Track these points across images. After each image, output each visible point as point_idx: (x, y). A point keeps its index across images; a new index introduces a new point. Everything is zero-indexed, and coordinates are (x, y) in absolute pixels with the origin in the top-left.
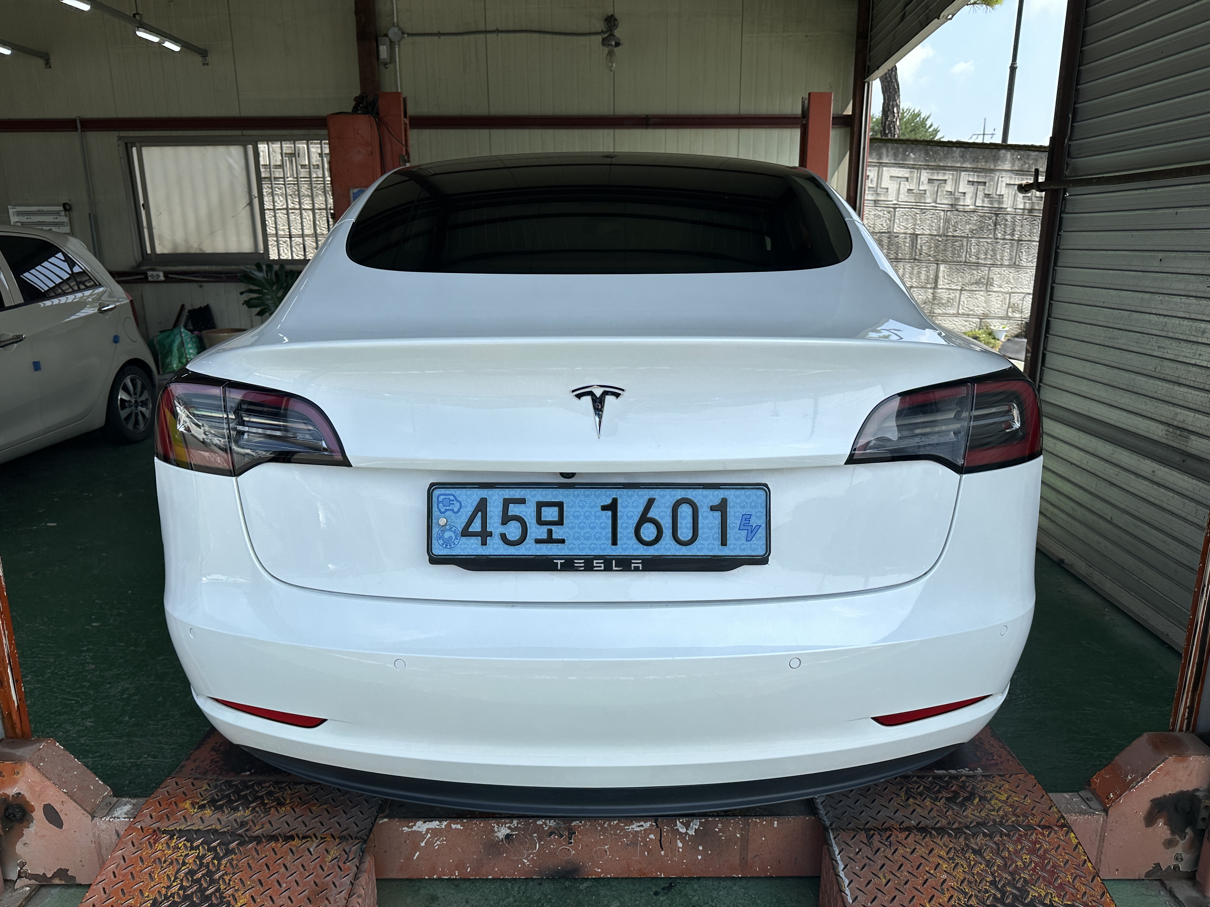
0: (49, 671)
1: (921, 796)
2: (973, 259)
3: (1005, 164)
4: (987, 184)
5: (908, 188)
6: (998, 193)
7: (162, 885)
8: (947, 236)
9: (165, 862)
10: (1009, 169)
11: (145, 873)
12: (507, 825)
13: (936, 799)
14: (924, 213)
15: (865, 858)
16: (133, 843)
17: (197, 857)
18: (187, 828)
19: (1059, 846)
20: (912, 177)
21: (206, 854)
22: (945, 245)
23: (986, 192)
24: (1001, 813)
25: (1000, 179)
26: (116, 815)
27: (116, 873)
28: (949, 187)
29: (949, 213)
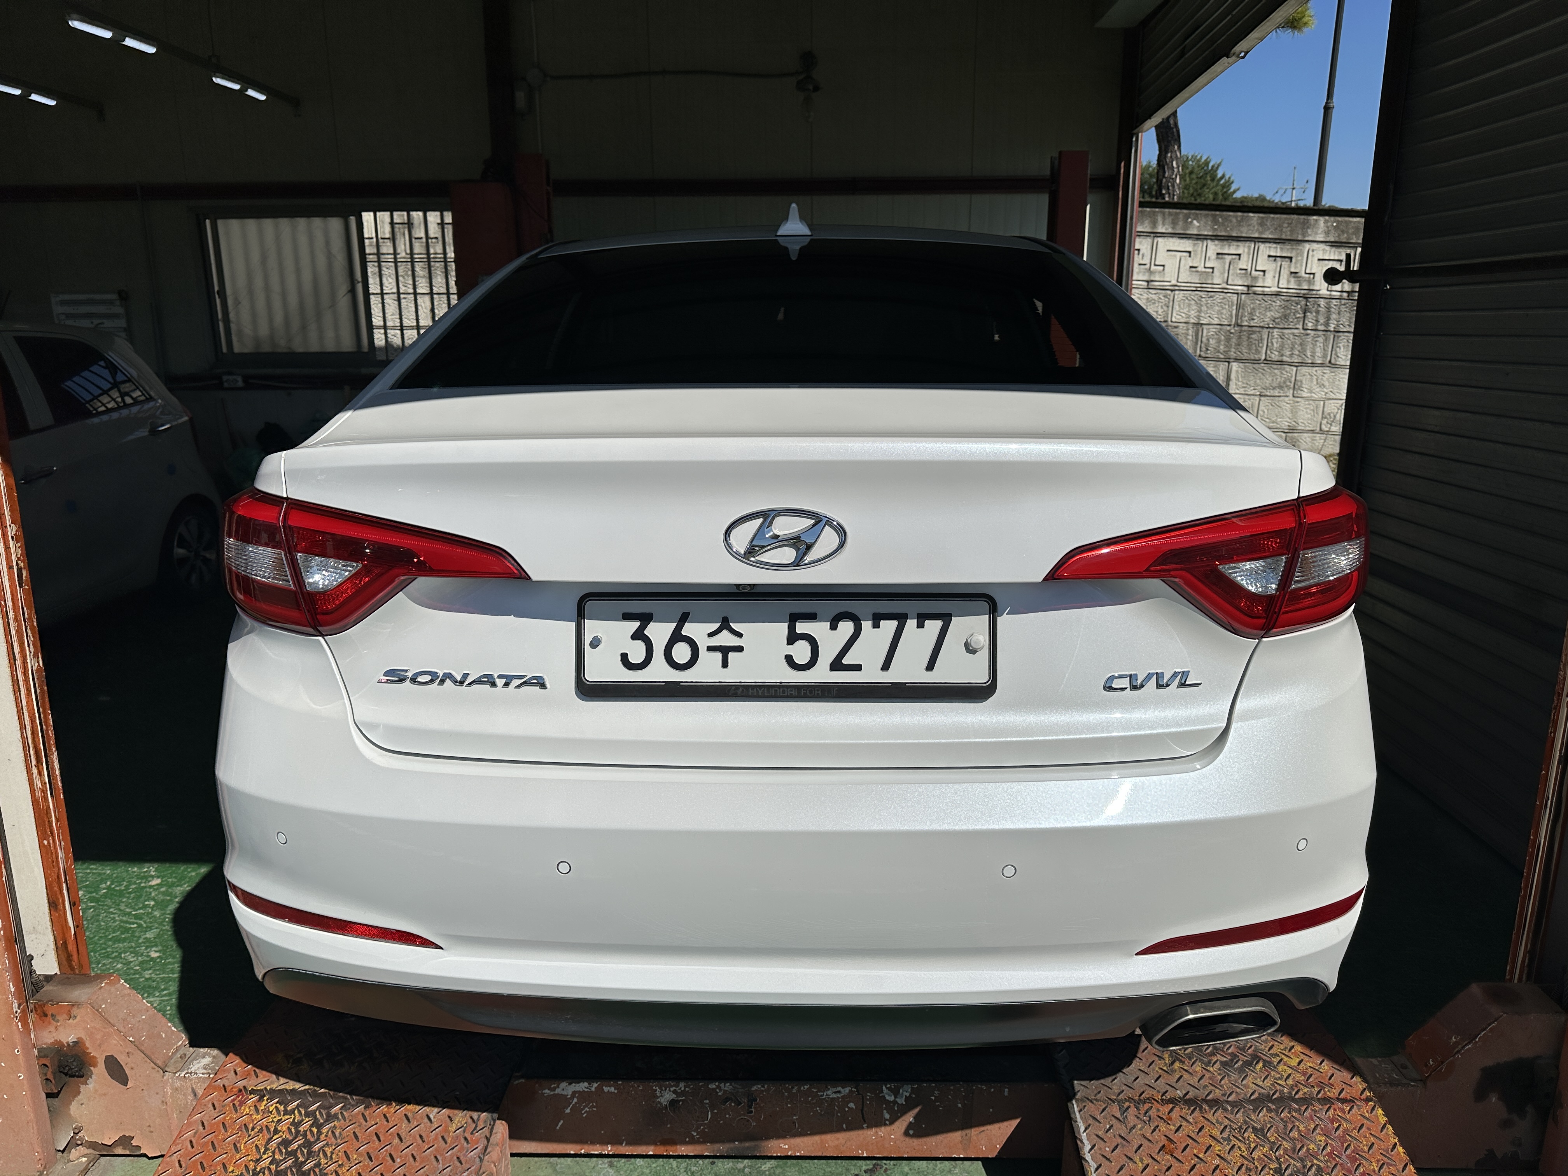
0: (104, 886)
1: (1190, 1059)
2: (1275, 356)
3: (1316, 233)
4: (1294, 260)
5: (1191, 265)
6: (1308, 271)
7: (249, 1158)
8: (1242, 326)
9: (253, 1129)
10: (1322, 239)
11: (229, 1143)
12: (672, 1089)
13: (1208, 1063)
14: (1211, 297)
15: (1117, 1136)
16: (213, 1105)
17: (293, 1123)
18: (279, 1088)
19: (1362, 1125)
20: (1195, 251)
21: (303, 1120)
22: (1240, 337)
23: (1293, 270)
24: (1290, 1082)
25: (1311, 253)
26: (193, 1070)
27: (194, 1142)
28: (1244, 263)
29: (1243, 296)
